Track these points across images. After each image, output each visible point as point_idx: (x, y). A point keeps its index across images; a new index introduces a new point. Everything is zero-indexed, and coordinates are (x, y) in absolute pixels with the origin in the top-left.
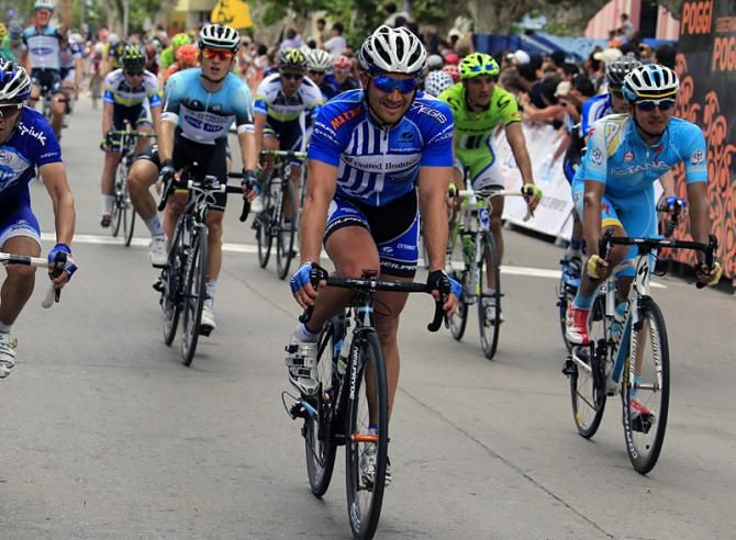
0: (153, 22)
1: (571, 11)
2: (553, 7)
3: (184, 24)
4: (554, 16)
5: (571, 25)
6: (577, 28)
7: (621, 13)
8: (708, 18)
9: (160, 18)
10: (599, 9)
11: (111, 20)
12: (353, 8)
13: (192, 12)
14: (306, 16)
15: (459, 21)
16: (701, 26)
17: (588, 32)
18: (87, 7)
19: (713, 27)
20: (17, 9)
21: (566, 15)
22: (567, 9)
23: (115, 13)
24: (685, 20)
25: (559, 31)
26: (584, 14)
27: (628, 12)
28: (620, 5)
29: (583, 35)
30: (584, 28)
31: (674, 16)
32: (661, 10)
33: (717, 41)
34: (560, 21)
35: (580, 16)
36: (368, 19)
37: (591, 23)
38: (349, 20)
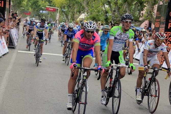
0: (73, 22)
1: (138, 23)
2: (135, 22)
3: (78, 23)
4: (135, 24)
5: (138, 25)
6: (139, 26)
7: (146, 24)
8: (159, 25)
9: (74, 22)
10: (142, 23)
11: (67, 22)
12: (104, 21)
13: (80, 21)
14: (97, 22)
15: (121, 24)
16: (158, 26)
17: (141, 26)
18: (63, 19)
19: (159, 26)
20: (52, 19)
21: (137, 24)
22: (137, 23)
23: (67, 20)
24: (155, 25)
25: (136, 26)
26: (140, 23)
27: (147, 24)
28: (146, 23)
29: (140, 27)
30: (140, 26)
31: (154, 24)
32: (152, 23)
33: (160, 28)
34: (136, 24)
35: (139, 24)
36: (107, 23)
37: (141, 25)
38: (104, 23)
